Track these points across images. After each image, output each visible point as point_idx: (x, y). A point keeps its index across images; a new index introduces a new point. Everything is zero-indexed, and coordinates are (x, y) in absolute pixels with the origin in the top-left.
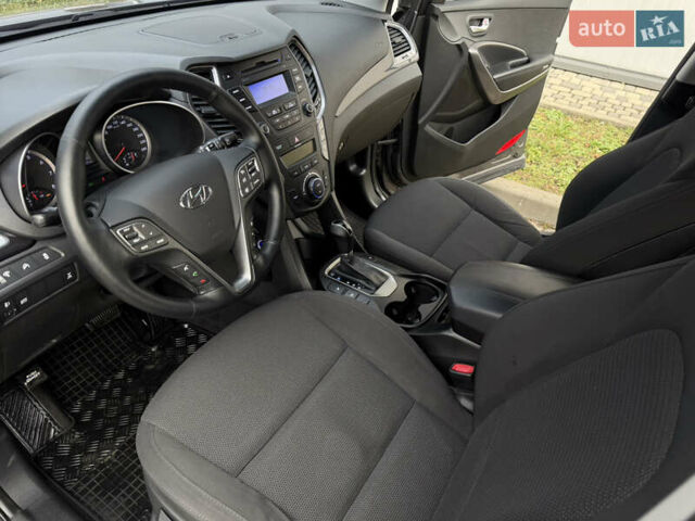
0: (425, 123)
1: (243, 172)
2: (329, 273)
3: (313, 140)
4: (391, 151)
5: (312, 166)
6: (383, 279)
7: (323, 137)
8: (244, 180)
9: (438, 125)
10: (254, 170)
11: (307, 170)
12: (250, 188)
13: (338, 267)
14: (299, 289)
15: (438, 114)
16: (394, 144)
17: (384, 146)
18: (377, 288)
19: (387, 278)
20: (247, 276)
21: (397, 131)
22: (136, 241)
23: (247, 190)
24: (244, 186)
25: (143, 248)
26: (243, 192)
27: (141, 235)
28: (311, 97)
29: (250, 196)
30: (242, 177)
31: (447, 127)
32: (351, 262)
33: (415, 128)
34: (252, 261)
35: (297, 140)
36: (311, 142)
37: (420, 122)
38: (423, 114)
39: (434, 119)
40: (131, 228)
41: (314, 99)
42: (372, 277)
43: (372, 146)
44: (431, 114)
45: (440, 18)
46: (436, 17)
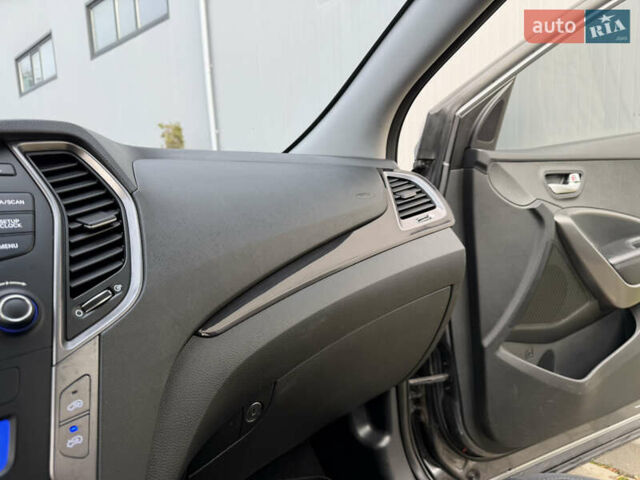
0: (495, 345)
4: (441, 395)
9: (523, 347)
15: (518, 328)
16: (446, 383)
17: (430, 387)
21: (443, 354)
31: (540, 350)
33: (477, 354)
37: (486, 342)
38: (490, 329)
39: (513, 337)
44: (504, 329)
45: (489, 168)
46: (483, 167)
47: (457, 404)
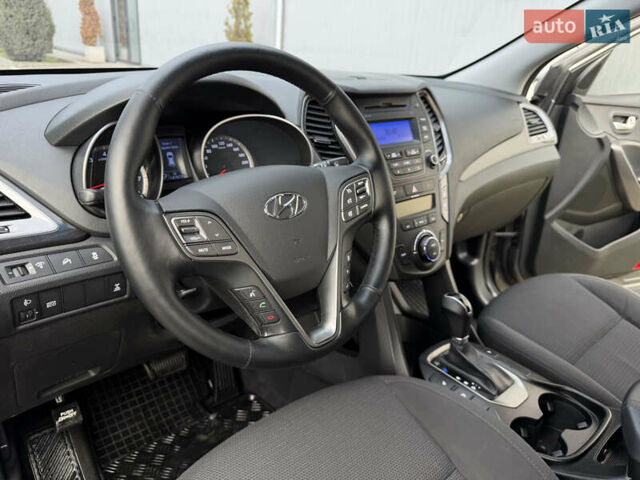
0: (552, 219)
1: (349, 191)
2: (433, 361)
3: (433, 195)
4: (508, 245)
5: (429, 223)
6: (508, 383)
7: (445, 194)
8: (350, 201)
9: (567, 224)
10: (364, 192)
11: (422, 226)
12: (354, 212)
13: (446, 356)
14: (391, 371)
15: (569, 211)
16: (513, 238)
17: (502, 240)
18: (500, 393)
19: (513, 382)
20: (331, 327)
21: (518, 223)
22: (194, 239)
23: (350, 214)
24: (347, 208)
25: (201, 250)
26: (346, 215)
27: (202, 233)
28: (437, 151)
29: (353, 222)
30: (347, 196)
31: (577, 228)
32: (465, 351)
33: (539, 222)
34: (341, 309)
35: (414, 190)
36: (430, 197)
37: (547, 216)
38: (552, 208)
39: (563, 217)
40: (192, 220)
41: (440, 153)
42: (494, 376)
43: (489, 234)
44: (560, 210)
45: (580, 108)
46: (576, 107)
47: (518, 251)
